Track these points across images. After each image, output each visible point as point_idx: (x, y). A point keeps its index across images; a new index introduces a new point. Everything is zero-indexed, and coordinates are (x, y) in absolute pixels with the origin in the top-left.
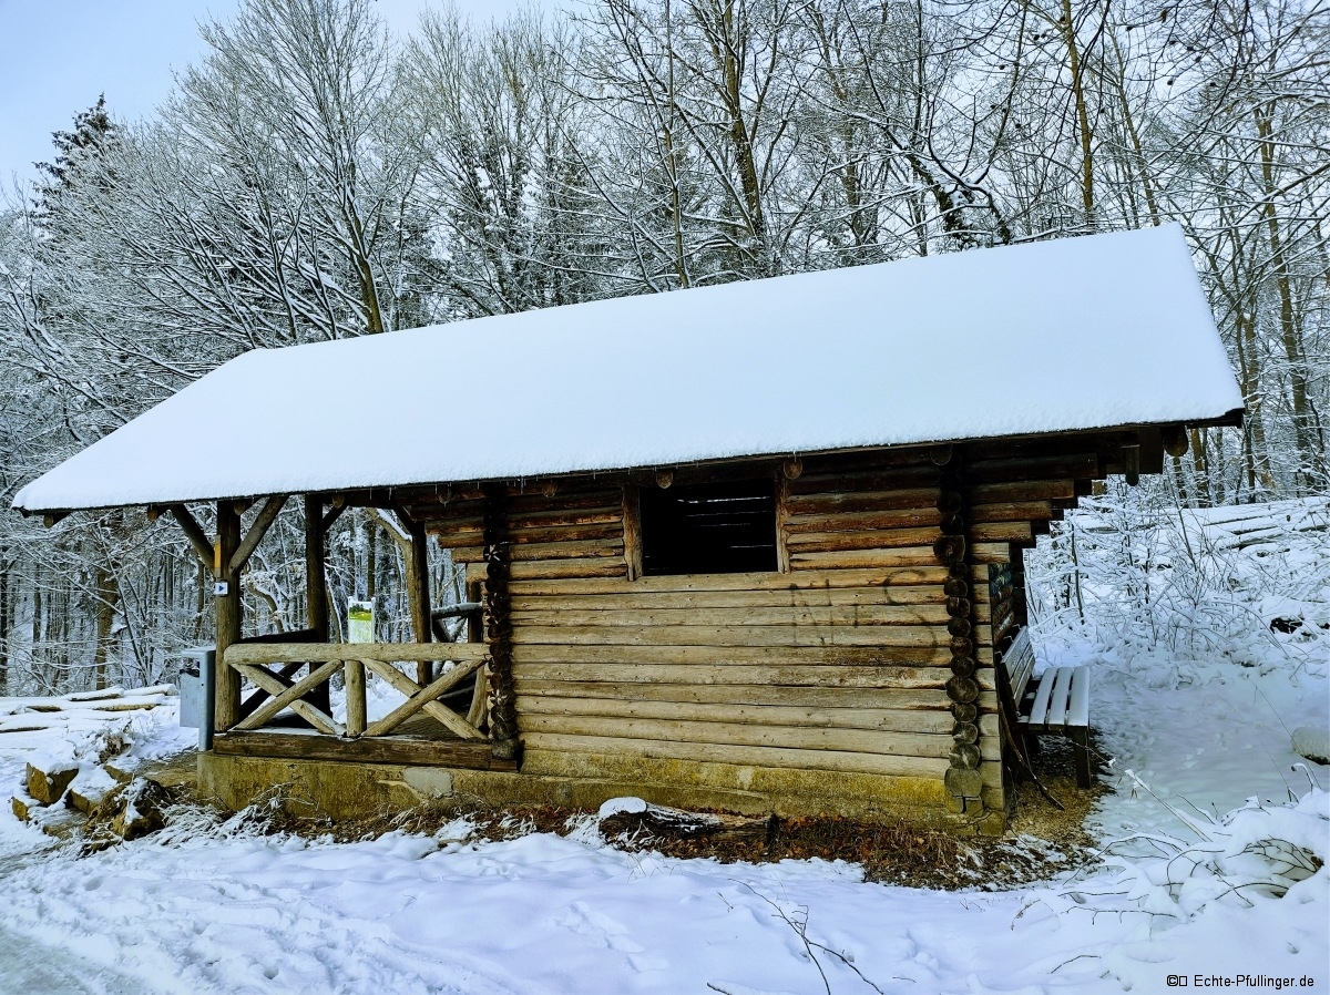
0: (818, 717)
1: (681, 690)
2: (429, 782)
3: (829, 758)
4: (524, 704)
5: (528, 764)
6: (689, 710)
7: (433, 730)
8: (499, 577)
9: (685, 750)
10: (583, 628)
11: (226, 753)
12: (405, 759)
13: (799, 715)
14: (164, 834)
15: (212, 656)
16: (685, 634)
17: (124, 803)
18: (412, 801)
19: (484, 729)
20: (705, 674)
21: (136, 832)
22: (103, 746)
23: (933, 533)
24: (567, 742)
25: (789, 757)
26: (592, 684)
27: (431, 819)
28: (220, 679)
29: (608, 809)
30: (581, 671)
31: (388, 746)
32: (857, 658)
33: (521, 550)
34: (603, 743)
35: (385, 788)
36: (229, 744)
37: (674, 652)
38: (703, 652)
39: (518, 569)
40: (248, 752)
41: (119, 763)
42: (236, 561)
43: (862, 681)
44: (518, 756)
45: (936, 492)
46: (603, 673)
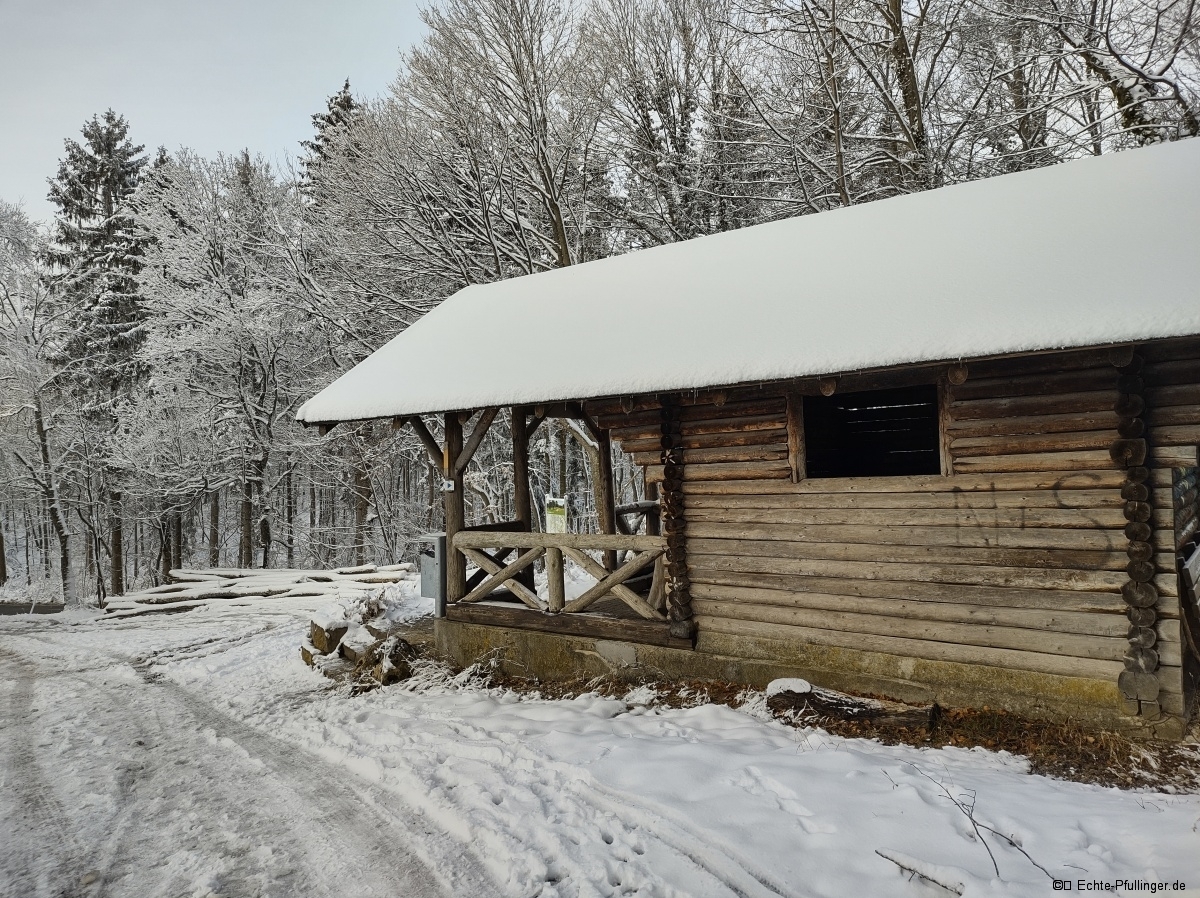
0: (981, 615)
1: (843, 584)
2: (617, 653)
3: (993, 655)
4: (698, 591)
5: (701, 644)
6: (851, 602)
7: (619, 609)
8: (675, 478)
9: (847, 639)
10: (751, 525)
11: (456, 620)
12: (597, 633)
13: (963, 612)
14: (411, 682)
15: (443, 540)
16: (846, 532)
17: (381, 655)
18: (603, 669)
19: (663, 610)
20: (866, 570)
21: (391, 679)
22: (365, 609)
23: (1114, 436)
24: (736, 626)
25: (951, 651)
26: (759, 575)
27: (620, 685)
28: (450, 560)
29: (775, 687)
30: (748, 563)
31: (582, 621)
32: (1022, 559)
33: (693, 455)
34: (769, 629)
35: (581, 657)
36: (458, 613)
37: (836, 549)
38: (864, 550)
39: (691, 472)
41: (376, 624)
42: (460, 463)
43: (1029, 582)
44: (693, 636)
45: (1115, 395)
46: (770, 565)
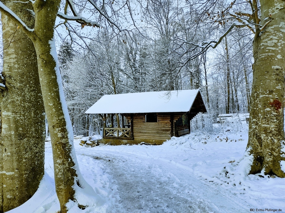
0: (160, 136)
1: (148, 133)
2: (125, 141)
3: (161, 139)
4: (134, 134)
5: (134, 140)
6: (149, 135)
7: (125, 136)
8: (132, 122)
9: (149, 138)
10: (140, 127)
11: (105, 138)
12: (123, 139)
13: (159, 135)
14: (100, 146)
16: (149, 128)
17: (95, 143)
18: (123, 143)
19: (130, 136)
20: (150, 131)
21: (97, 145)
22: (89, 138)
23: (170, 119)
24: (138, 138)
25: (158, 139)
26: (140, 132)
27: (126, 144)
28: (104, 131)
29: (141, 143)
30: (139, 131)
31: (121, 138)
32: (163, 130)
33: (134, 119)
34: (141, 138)
35: (121, 142)
37: (148, 129)
38: (151, 129)
39: (134, 121)
40: (107, 138)
41: (91, 140)
42: (106, 119)
43: (164, 132)
44: (133, 139)
45: (170, 116)
46: (141, 131)
